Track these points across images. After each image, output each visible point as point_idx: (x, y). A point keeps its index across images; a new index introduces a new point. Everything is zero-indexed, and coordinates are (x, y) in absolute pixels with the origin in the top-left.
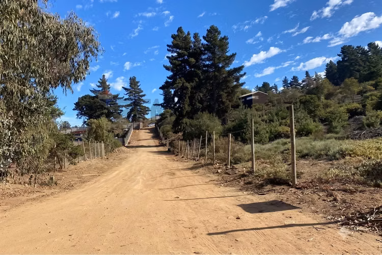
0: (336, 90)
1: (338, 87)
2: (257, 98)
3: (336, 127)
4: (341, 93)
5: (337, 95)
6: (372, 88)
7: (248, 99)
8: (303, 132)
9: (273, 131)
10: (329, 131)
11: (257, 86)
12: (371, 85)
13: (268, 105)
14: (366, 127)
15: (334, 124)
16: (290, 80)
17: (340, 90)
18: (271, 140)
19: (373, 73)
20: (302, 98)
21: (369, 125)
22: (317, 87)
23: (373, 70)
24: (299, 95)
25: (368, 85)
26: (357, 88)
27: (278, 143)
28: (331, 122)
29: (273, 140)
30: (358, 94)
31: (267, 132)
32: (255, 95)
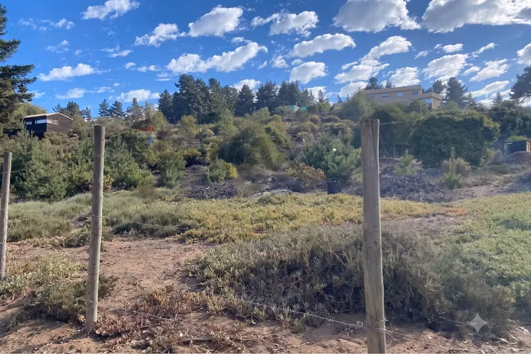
0: (170, 128)
1: (173, 125)
2: (56, 122)
3: (170, 179)
4: (176, 133)
5: (171, 134)
6: (212, 133)
7: (39, 122)
8: (123, 183)
9: (74, 178)
10: (160, 184)
11: (59, 106)
12: (211, 129)
13: (71, 136)
14: (210, 181)
15: (169, 174)
16: (110, 105)
17: (176, 129)
18: (70, 193)
19: (212, 114)
20: (126, 132)
21: (212, 179)
22: (147, 121)
23: (213, 111)
24: (122, 128)
25: (208, 128)
26: (196, 130)
27: (78, 201)
28: (164, 170)
29: (72, 195)
30: (196, 138)
31: (64, 180)
32: (52, 117)
